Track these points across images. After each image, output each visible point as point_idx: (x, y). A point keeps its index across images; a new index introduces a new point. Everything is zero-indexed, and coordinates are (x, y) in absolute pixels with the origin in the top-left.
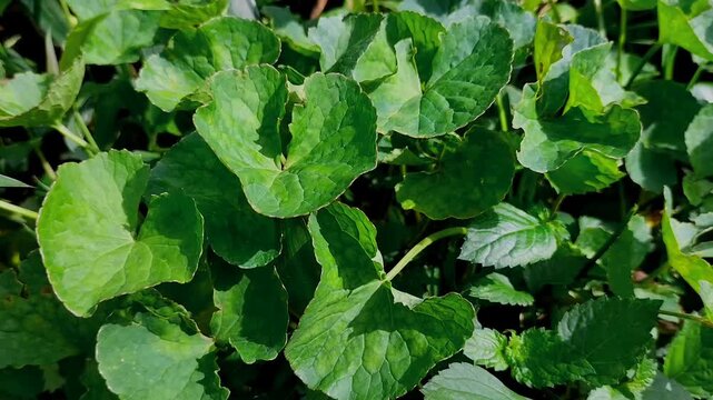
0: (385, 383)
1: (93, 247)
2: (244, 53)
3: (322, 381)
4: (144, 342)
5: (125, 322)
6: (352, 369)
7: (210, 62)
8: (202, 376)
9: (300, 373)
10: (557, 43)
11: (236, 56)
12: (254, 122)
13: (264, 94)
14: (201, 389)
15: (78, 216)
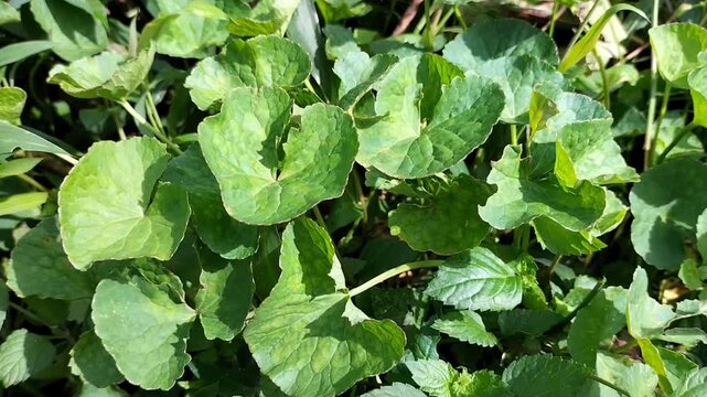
0: (322, 383)
1: (106, 214)
2: (283, 69)
3: (274, 369)
4: (137, 300)
5: (124, 281)
6: (300, 365)
7: (253, 72)
8: (176, 340)
9: (257, 357)
10: (545, 112)
11: (276, 70)
12: (261, 135)
13: (274, 112)
14: (172, 350)
15: (101, 187)
